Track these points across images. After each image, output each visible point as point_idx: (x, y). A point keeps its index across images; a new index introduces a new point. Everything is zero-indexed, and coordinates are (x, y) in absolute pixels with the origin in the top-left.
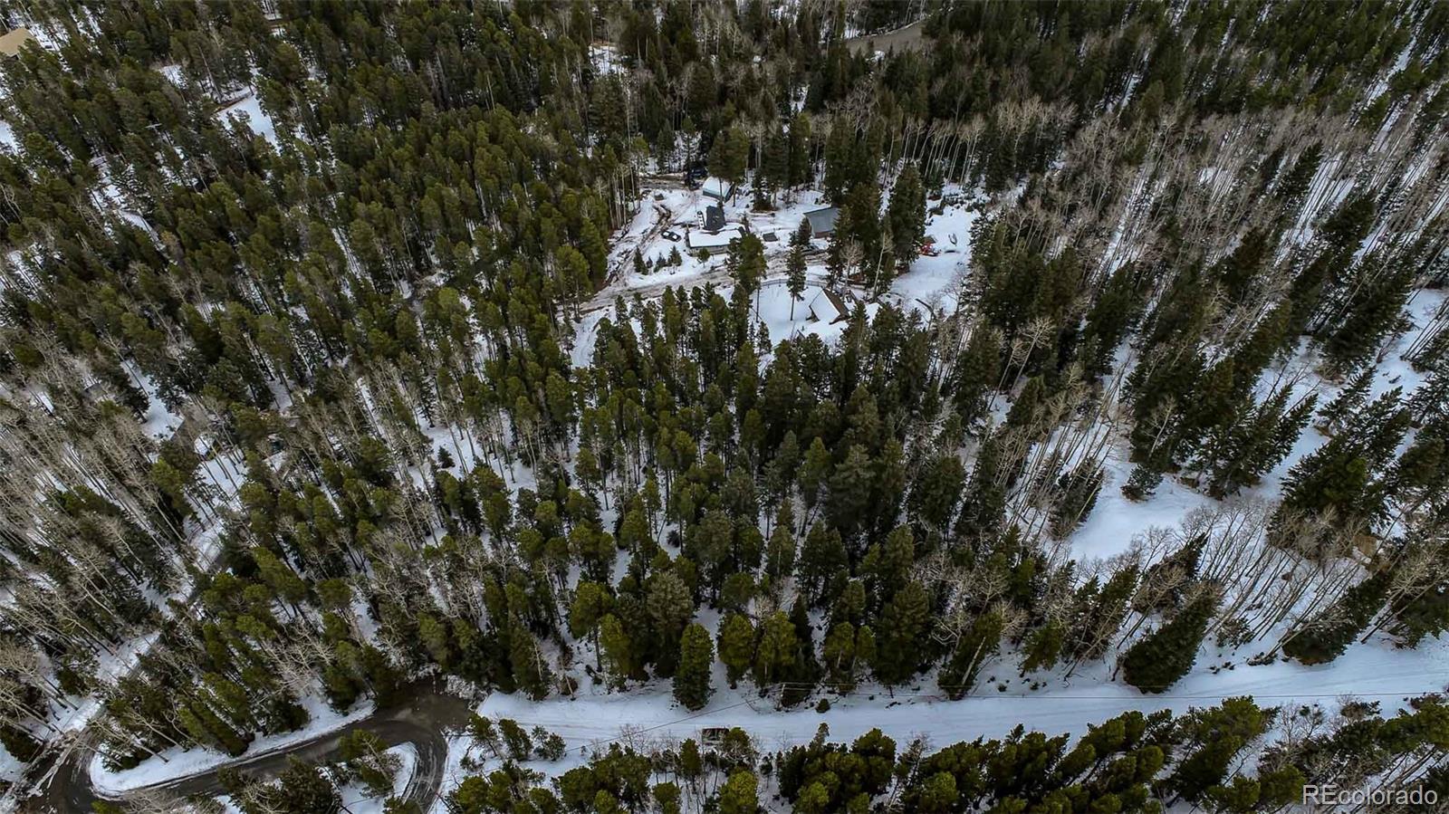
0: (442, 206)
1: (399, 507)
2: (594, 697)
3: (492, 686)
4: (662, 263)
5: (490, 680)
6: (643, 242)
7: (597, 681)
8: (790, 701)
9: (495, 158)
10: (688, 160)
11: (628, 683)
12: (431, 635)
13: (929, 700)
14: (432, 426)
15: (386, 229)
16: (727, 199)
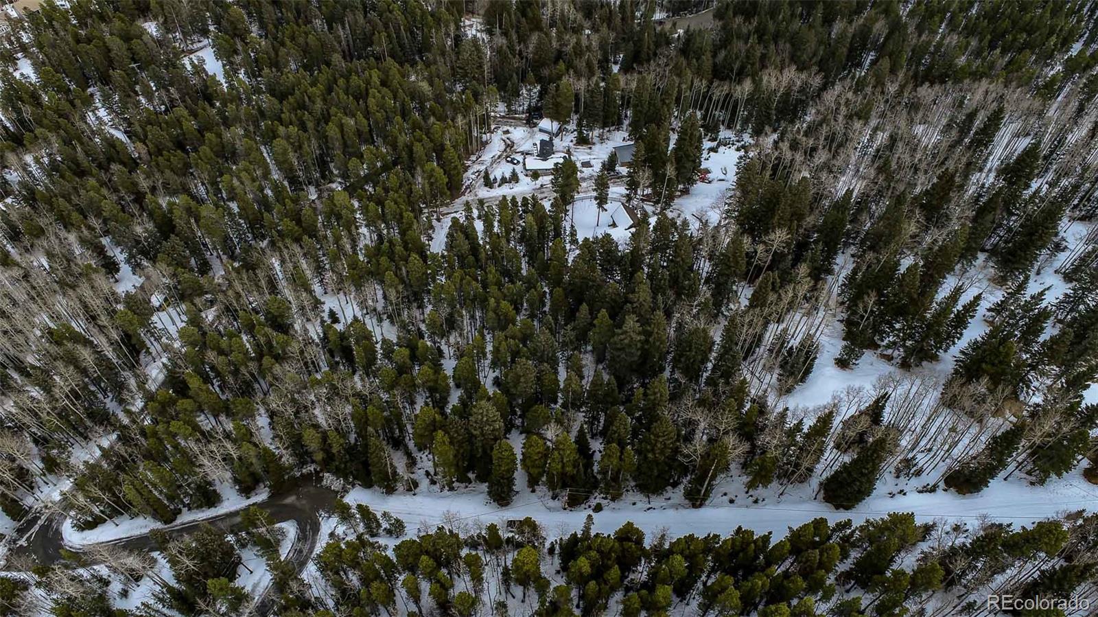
0: (342, 131)
1: (294, 347)
2: (430, 493)
3: (356, 482)
4: (504, 181)
5: (355, 478)
6: (492, 164)
7: (433, 482)
8: (574, 503)
9: (383, 97)
10: (529, 105)
11: (456, 484)
12: (311, 440)
13: (676, 507)
14: (326, 293)
15: (300, 147)
16: (557, 135)
